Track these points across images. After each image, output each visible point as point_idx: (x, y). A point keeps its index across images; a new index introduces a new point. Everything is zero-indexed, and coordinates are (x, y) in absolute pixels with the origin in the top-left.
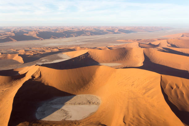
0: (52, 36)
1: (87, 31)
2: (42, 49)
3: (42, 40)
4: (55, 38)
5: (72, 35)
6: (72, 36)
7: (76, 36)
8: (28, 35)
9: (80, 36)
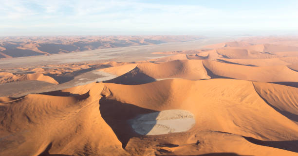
0: (60, 50)
1: (105, 42)
2: (64, 66)
3: (49, 55)
4: (65, 52)
5: (86, 47)
6: (87, 49)
7: (93, 49)
8: (24, 49)
9: (97, 49)
